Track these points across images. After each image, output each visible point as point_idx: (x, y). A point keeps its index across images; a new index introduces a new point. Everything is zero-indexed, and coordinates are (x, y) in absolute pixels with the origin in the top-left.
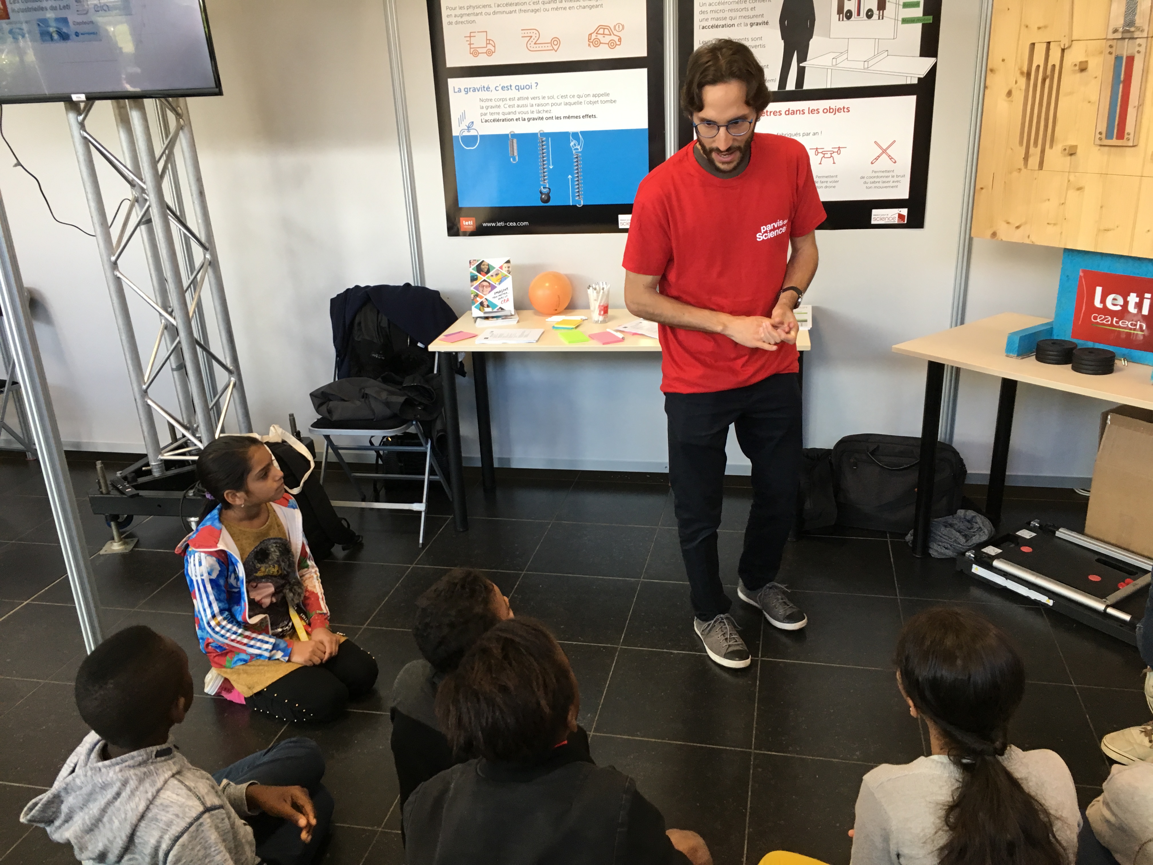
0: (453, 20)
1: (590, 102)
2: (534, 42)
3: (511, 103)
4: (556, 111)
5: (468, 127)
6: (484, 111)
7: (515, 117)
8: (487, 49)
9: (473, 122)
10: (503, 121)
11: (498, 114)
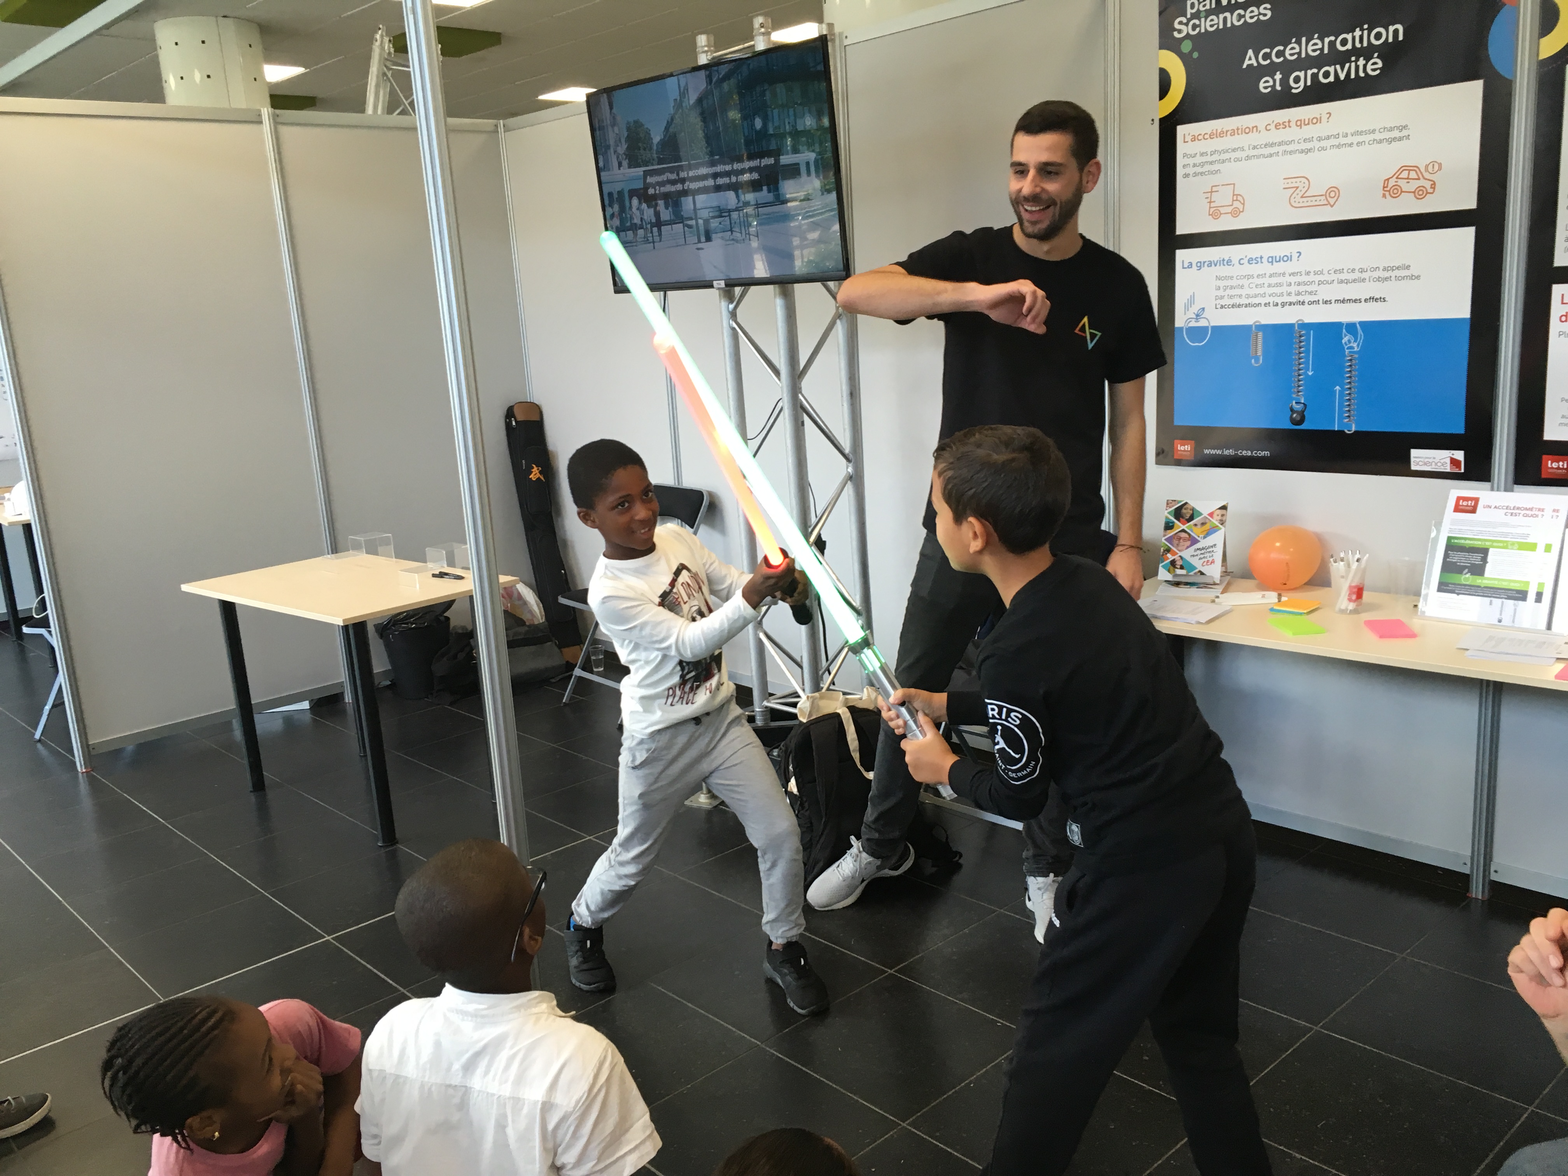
0: (1190, 170)
1: (1379, 279)
2: (1301, 194)
3: (1260, 281)
4: (1324, 293)
5: (1197, 315)
6: (1220, 293)
7: (1263, 301)
8: (1233, 207)
9: (1203, 309)
10: (1246, 306)
11: (1240, 296)
